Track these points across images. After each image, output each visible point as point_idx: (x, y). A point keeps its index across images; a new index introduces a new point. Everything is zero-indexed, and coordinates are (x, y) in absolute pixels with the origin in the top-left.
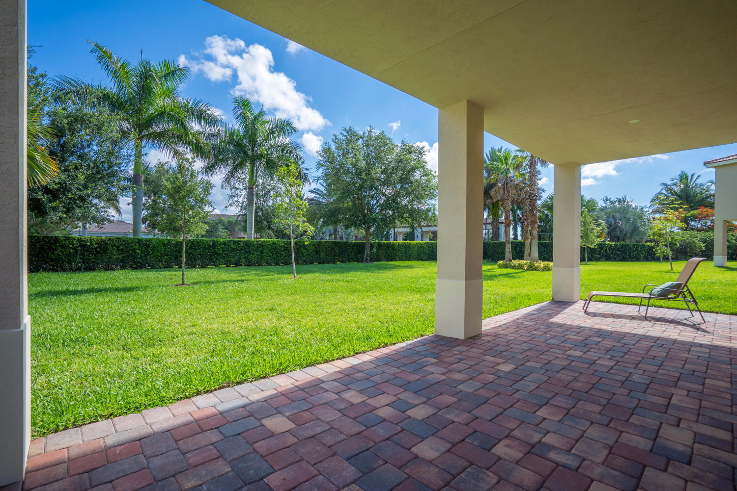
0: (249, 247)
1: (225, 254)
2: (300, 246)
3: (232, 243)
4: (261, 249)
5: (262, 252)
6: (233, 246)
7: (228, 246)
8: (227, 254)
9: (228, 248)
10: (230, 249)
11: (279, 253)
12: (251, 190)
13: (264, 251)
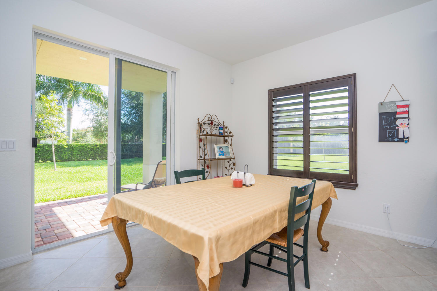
0: (61, 149)
1: (40, 154)
2: (104, 147)
3: (47, 146)
4: (71, 150)
5: (72, 152)
6: (47, 149)
7: (44, 148)
8: (43, 154)
9: (43, 150)
10: (45, 150)
11: (86, 152)
12: (69, 111)
13: (74, 151)
